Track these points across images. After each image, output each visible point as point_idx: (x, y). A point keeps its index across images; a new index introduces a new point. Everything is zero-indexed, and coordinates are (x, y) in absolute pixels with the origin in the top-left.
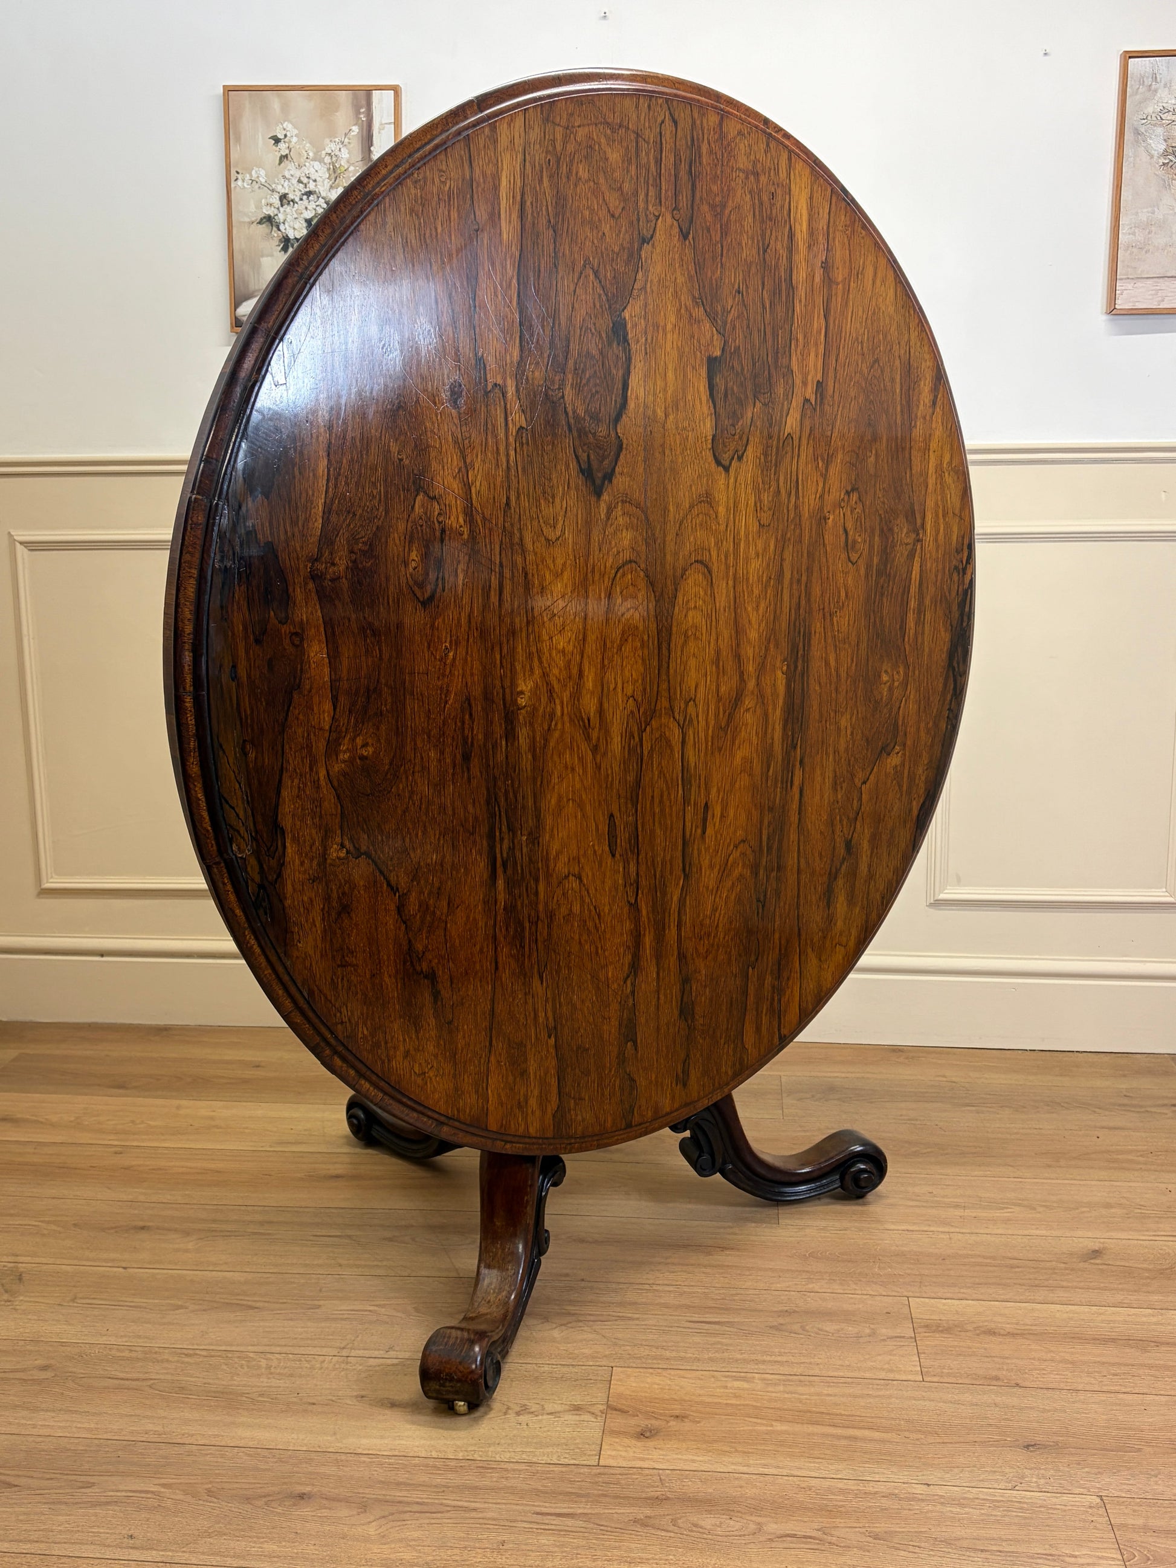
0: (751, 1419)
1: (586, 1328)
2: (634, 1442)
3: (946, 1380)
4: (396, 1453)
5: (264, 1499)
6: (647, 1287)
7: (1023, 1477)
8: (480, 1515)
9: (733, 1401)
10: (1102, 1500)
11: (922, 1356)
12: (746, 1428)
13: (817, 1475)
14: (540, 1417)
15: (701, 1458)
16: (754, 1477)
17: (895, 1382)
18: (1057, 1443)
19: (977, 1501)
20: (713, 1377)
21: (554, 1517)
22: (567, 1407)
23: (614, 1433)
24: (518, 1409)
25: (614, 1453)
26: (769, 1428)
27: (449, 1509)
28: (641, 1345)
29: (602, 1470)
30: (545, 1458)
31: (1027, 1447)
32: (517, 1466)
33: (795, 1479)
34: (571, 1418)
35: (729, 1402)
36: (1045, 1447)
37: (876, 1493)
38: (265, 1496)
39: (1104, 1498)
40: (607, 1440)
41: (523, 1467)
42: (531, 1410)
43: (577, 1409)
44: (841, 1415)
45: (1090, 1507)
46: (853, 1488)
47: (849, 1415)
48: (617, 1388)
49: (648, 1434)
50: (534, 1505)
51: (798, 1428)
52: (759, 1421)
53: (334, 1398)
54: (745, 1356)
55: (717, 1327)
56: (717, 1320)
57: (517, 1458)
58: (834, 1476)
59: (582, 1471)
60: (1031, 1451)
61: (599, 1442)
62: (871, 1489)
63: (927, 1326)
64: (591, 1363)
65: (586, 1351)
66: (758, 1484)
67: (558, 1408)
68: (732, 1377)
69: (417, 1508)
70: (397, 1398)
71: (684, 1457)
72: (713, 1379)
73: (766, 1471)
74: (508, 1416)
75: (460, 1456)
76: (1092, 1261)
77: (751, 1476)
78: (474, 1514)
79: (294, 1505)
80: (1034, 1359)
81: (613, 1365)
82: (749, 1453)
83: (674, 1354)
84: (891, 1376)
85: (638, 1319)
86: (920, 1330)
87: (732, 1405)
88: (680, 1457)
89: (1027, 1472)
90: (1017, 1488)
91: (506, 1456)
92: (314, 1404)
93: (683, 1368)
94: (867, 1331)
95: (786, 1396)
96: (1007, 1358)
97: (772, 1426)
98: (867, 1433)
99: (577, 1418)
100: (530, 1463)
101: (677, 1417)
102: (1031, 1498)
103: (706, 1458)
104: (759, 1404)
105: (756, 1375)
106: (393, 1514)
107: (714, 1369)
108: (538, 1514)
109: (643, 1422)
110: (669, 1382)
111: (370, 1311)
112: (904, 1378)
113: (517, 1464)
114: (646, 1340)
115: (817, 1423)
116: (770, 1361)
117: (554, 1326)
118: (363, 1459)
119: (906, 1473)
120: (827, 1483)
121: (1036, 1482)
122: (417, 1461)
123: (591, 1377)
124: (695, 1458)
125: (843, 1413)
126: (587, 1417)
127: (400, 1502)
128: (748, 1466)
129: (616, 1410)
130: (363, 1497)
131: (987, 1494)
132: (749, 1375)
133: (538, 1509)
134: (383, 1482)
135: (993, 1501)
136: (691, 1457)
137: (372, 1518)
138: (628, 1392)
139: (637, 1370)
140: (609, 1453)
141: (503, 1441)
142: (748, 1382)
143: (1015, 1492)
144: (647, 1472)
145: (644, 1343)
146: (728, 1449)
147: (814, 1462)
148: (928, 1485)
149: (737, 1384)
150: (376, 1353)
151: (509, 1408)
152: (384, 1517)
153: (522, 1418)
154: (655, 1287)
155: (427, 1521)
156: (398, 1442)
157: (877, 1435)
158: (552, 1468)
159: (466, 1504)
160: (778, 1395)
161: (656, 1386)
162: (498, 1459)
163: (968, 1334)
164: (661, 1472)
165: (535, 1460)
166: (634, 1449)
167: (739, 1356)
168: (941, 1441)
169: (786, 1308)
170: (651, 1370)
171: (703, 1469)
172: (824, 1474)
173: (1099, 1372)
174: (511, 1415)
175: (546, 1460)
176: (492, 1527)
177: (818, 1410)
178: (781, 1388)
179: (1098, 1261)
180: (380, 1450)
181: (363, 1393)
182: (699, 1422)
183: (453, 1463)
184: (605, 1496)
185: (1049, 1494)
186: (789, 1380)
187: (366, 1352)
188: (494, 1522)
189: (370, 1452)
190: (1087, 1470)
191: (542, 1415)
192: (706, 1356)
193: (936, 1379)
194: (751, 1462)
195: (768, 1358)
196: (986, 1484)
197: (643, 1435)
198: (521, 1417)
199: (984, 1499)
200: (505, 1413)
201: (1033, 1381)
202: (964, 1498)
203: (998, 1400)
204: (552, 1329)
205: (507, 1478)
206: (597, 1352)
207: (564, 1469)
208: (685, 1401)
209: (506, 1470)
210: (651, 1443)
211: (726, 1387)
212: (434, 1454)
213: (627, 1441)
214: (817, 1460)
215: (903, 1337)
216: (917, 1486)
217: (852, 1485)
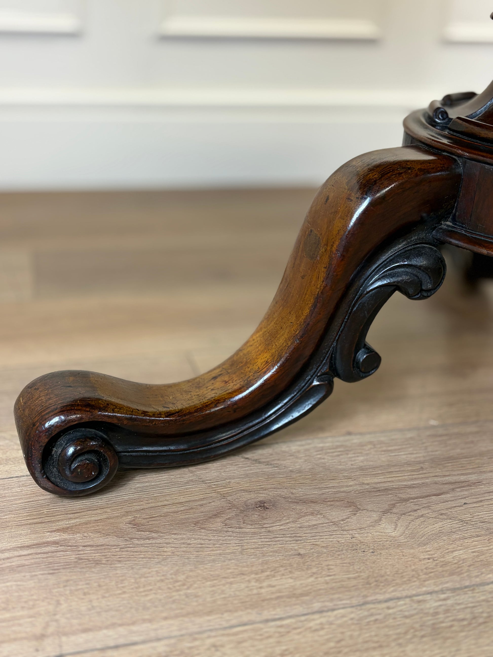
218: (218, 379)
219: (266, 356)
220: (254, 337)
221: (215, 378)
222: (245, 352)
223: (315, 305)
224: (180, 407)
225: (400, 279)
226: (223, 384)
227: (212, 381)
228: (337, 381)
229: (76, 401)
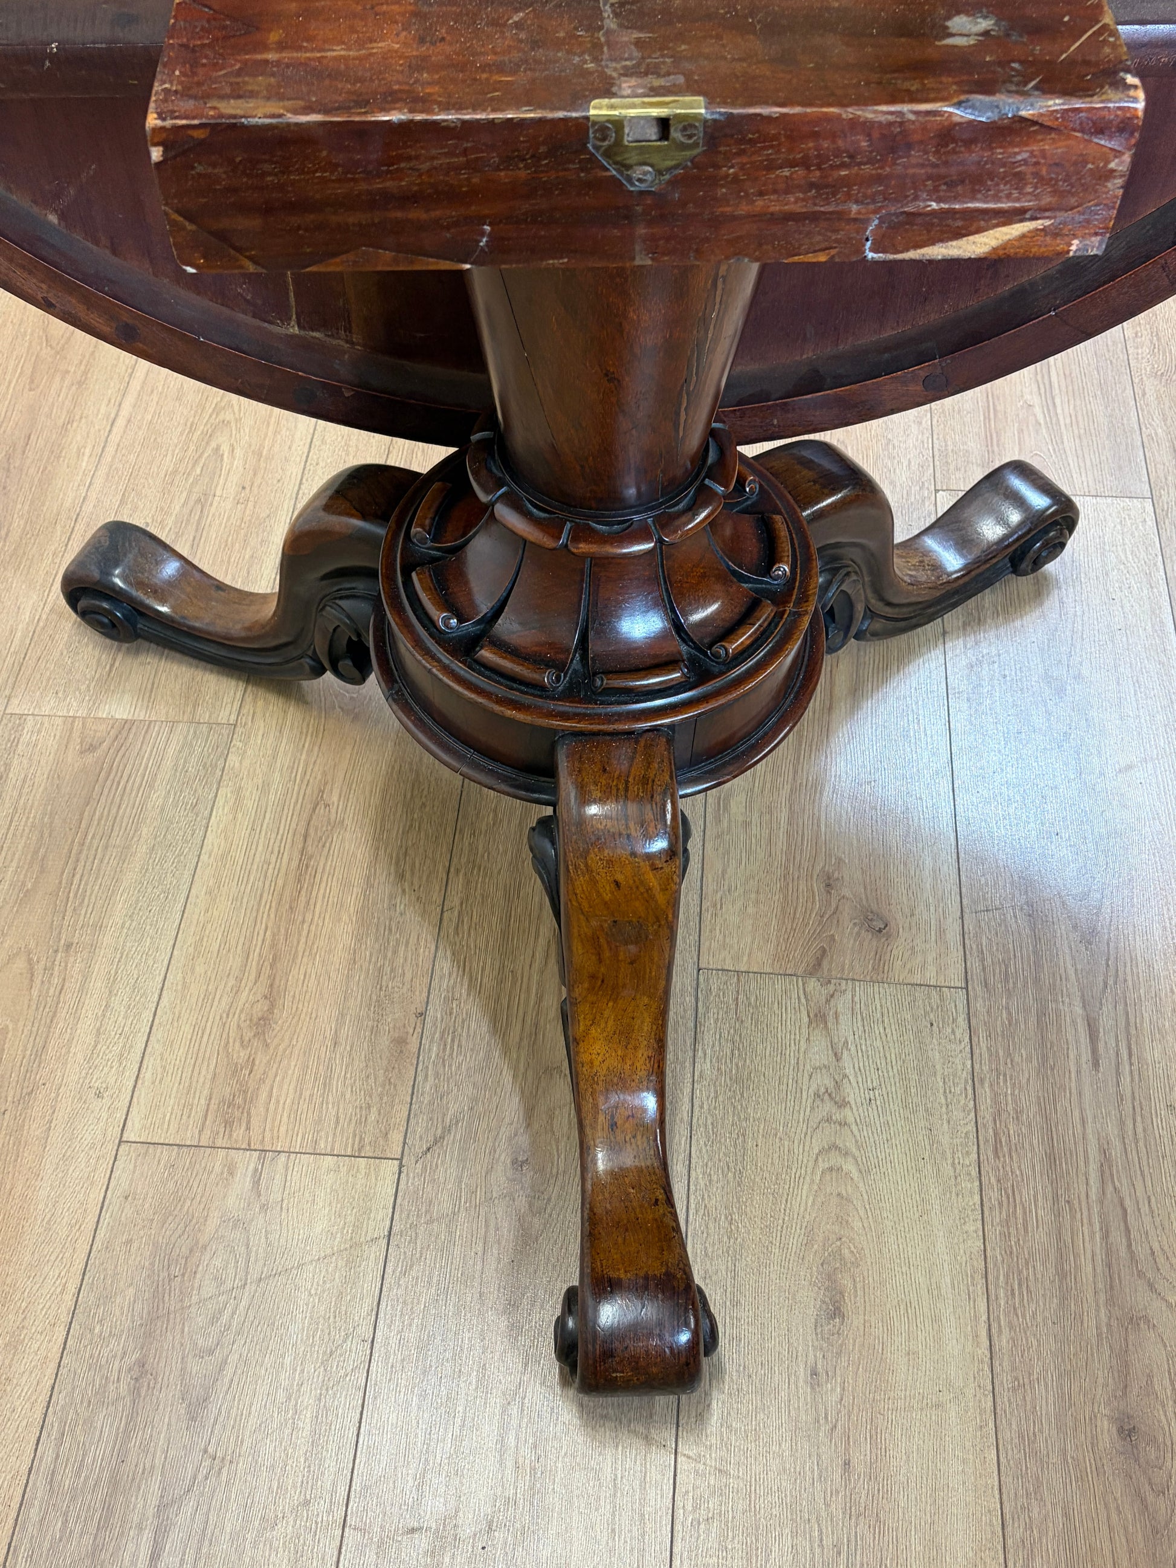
0: (825, 799)
2: (898, 944)
4: (980, 1288)
5: (1150, 1498)
8: (1117, 1143)
9: (782, 815)
14: (848, 1072)
15: (931, 861)
20: (717, 836)
21: (1101, 1046)
22: (818, 1033)
23: (878, 968)
24: (828, 1106)
25: (930, 969)
27: (1110, 1189)
29: (977, 985)
30: (957, 1061)
32: (986, 1100)
34: (845, 1028)
38: (1143, 1501)
40: (897, 977)
41: (985, 1092)
42: (829, 1083)
43: (819, 1018)
48: (760, 961)
49: (879, 925)
50: (1078, 1072)
53: (825, 1428)
59: (982, 1010)
61: (907, 988)
64: (690, 998)
69: (1117, 1238)
70: (812, 1311)
71: (928, 881)
74: (847, 1121)
78: (1116, 1151)
79: (1154, 1440)
81: (695, 968)
82: (906, 806)
92: (847, 1464)
99: (847, 1017)
100: (974, 1078)
101: (829, 886)
103: (927, 855)
104: (788, 788)
106: (1141, 1274)
108: (1096, 1064)
109: (849, 930)
110: (738, 892)
113: (982, 1100)
118: (1003, 1342)
122: (995, 1252)
123: (729, 999)
124: (928, 868)
126: (843, 1003)
127: (1109, 1266)
129: (819, 965)
130: (1109, 1326)
133: (1086, 1067)
134: (1063, 1299)
136: (927, 874)
137: (1157, 1304)
139: (706, 933)
140: (931, 975)
141: (922, 1124)
144: (970, 927)
146: (900, 831)
149: (737, 809)
151: (828, 1120)
152: (1151, 1286)
153: (854, 1098)
155: (1147, 1220)
156: (946, 1291)
159: (1093, 1167)
161: (751, 910)
162: (969, 1128)
164: (966, 911)
165: (960, 1077)
166: (918, 941)
170: (710, 914)
174: (849, 1115)
176: (1139, 1124)
180: (976, 1318)
181: (804, 1374)
182: (840, 860)
183: (993, 1195)
184: (1037, 981)
188: (1129, 1123)
189: (984, 1333)
191: (841, 1068)
197: (877, 930)
205: (1018, 1113)
207: (982, 1035)
209: (997, 1116)
210: (899, 922)
211: (747, 824)
213: (899, 951)
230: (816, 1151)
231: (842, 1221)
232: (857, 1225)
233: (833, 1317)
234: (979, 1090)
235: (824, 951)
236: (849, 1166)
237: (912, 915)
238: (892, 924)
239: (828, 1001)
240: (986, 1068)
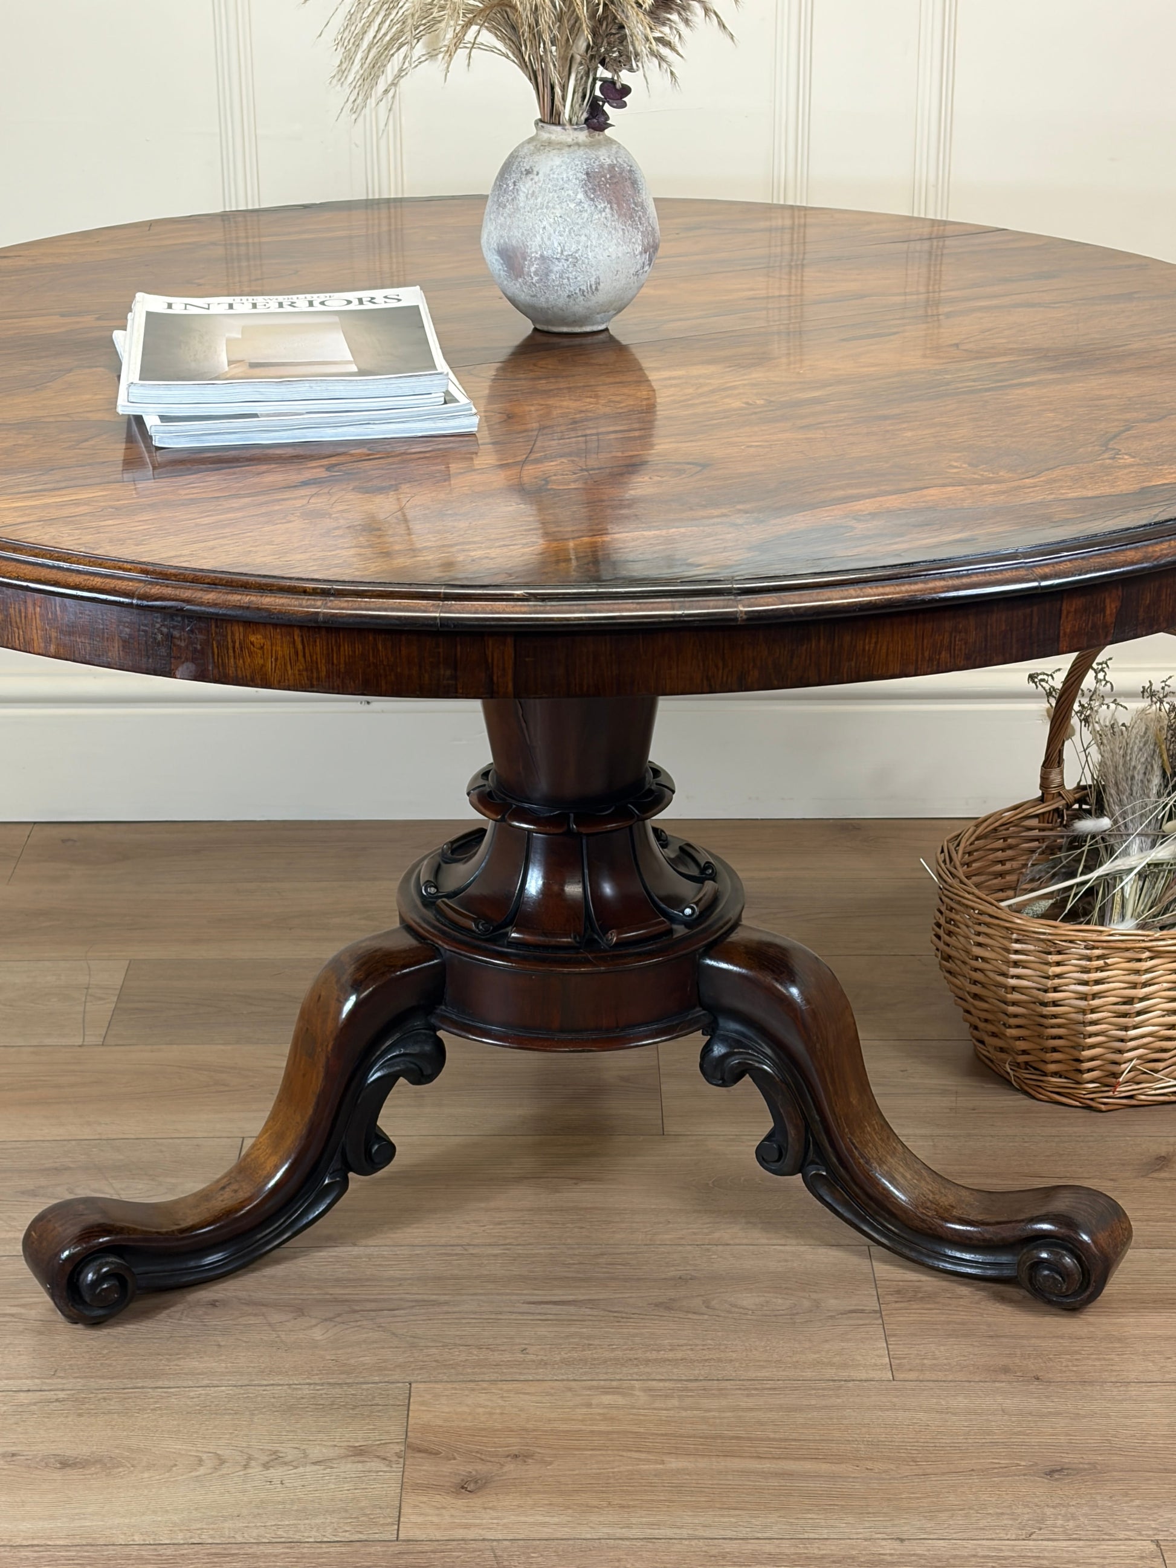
0: (629, 1454)
1: (365, 1323)
2: (449, 1500)
3: (928, 1375)
4: (77, 1541)
6: (458, 1250)
7: (1042, 1520)
9: (603, 1427)
10: (1158, 1546)
11: (891, 1340)
12: (622, 1469)
13: (729, 1534)
14: (301, 1470)
15: (556, 1520)
16: (639, 1543)
17: (850, 1384)
18: (1094, 1465)
19: (973, 1559)
20: (570, 1389)
22: (342, 1451)
23: (420, 1488)
24: (265, 1458)
25: (420, 1519)
26: (661, 1466)
28: (455, 1345)
29: (402, 1547)
30: (314, 1533)
31: (1051, 1473)
32: (269, 1550)
33: (701, 1542)
34: (350, 1468)
35: (595, 1428)
36: (1078, 1471)
37: (823, 1557)
39: (1161, 1543)
40: (410, 1500)
41: (279, 1549)
42: (289, 1458)
43: (359, 1453)
44: (770, 1439)
45: (1142, 1558)
46: (787, 1551)
47: (781, 1440)
48: (420, 1415)
49: (471, 1487)
51: (703, 1463)
52: (643, 1456)
54: (619, 1353)
55: (572, 1309)
56: (571, 1298)
57: (268, 1537)
58: (759, 1535)
59: (372, 1550)
60: (1057, 1480)
61: (397, 1503)
62: (816, 1551)
63: (898, 1292)
64: (377, 1379)
65: (367, 1360)
66: (645, 1554)
67: (330, 1453)
68: (598, 1388)
70: (68, 1453)
71: (530, 1519)
72: (569, 1394)
73: (656, 1533)
74: (250, 1471)
75: (180, 1538)
76: (1155, 1175)
77: (634, 1542)
80: (1062, 1337)
81: (409, 1379)
82: (628, 1507)
83: (507, 1357)
84: (844, 1374)
85: (446, 1303)
86: (889, 1298)
87: (600, 1432)
88: (523, 1519)
89: (1049, 1511)
90: (1033, 1537)
91: (251, 1535)
93: (522, 1378)
94: (806, 1304)
95: (684, 1414)
96: (1022, 1337)
97: (663, 1462)
98: (808, 1466)
99: (360, 1466)
100: (292, 1543)
101: (516, 1456)
102: (1054, 1551)
103: (564, 1519)
104: (642, 1430)
105: (637, 1384)
107: (571, 1377)
109: (463, 1468)
110: (502, 1403)
111: (12, 1315)
112: (864, 1376)
113: (270, 1546)
114: (461, 1337)
115: (728, 1454)
116: (656, 1360)
117: (314, 1322)
118: (24, 1553)
119: (867, 1525)
120: (750, 1547)
121: (1062, 1526)
122: (110, 1551)
123: (377, 1401)
124: (547, 1519)
125: (772, 1435)
126: (376, 1465)
128: (629, 1526)
129: (420, 1451)
131: (989, 1548)
132: (626, 1384)
135: (999, 1558)
136: (541, 1519)
138: (440, 1423)
139: (449, 1386)
140: (414, 1519)
141: (245, 1512)
142: (624, 1395)
143: (1031, 1543)
144: (474, 1545)
145: (458, 1342)
146: (595, 1503)
147: (729, 1516)
148: (902, 1540)
149: (607, 1399)
150: (29, 1383)
151: (250, 1458)
153: (275, 1473)
154: (472, 1251)
156: (77, 1523)
157: (824, 1467)
158: (324, 1548)
160: (671, 1413)
161: (481, 1410)
162: (240, 1539)
163: (962, 1302)
164: (495, 1543)
165: (297, 1537)
166: (453, 1511)
167: (608, 1355)
168: (920, 1472)
169: (679, 1273)
170: (472, 1385)
171: (559, 1535)
172: (743, 1532)
173: (1159, 1353)
174: (255, 1470)
175: (314, 1535)
177: (731, 1433)
178: (675, 1402)
179: (1163, 1175)
180: (50, 1538)
181: (13, 1449)
182: (551, 1463)
183: (169, 1552)
185: (1081, 1543)
186: (686, 1389)
187: (11, 1382)
189: (35, 1542)
190: (1137, 1502)
191: (305, 1465)
192: (558, 1358)
193: (913, 1375)
194: (634, 1520)
195: (654, 1355)
196: (989, 1534)
197: (466, 1487)
198: (272, 1470)
199: (984, 1557)
200: (246, 1467)
201: (1061, 1371)
202: (955, 1557)
203: (1008, 1403)
204: (311, 1327)
206: (385, 1361)
207: (343, 1549)
208: (526, 1430)
209: (254, 1556)
210: (476, 1501)
211: (589, 1405)
212: (138, 1539)
213: (440, 1499)
214: (732, 1512)
215: (862, 1311)
216: (884, 1543)
217: (787, 1548)
218: (227, 1190)
219: (274, 1159)
220: (261, 1140)
221: (223, 1188)
222: (253, 1157)
223: (317, 1104)
224: (191, 1223)
225: (398, 1068)
226: (233, 1194)
227: (221, 1192)
228: (351, 1175)
229: (92, 1227)
230: (219, 1452)
231: (149, 1467)
232: (146, 1475)
233: (61, 1463)
234: (281, 1546)
235: (437, 1453)
236: (202, 1471)
237: (485, 1508)
238: (471, 1495)
239: (378, 1457)
240: (305, 1551)
